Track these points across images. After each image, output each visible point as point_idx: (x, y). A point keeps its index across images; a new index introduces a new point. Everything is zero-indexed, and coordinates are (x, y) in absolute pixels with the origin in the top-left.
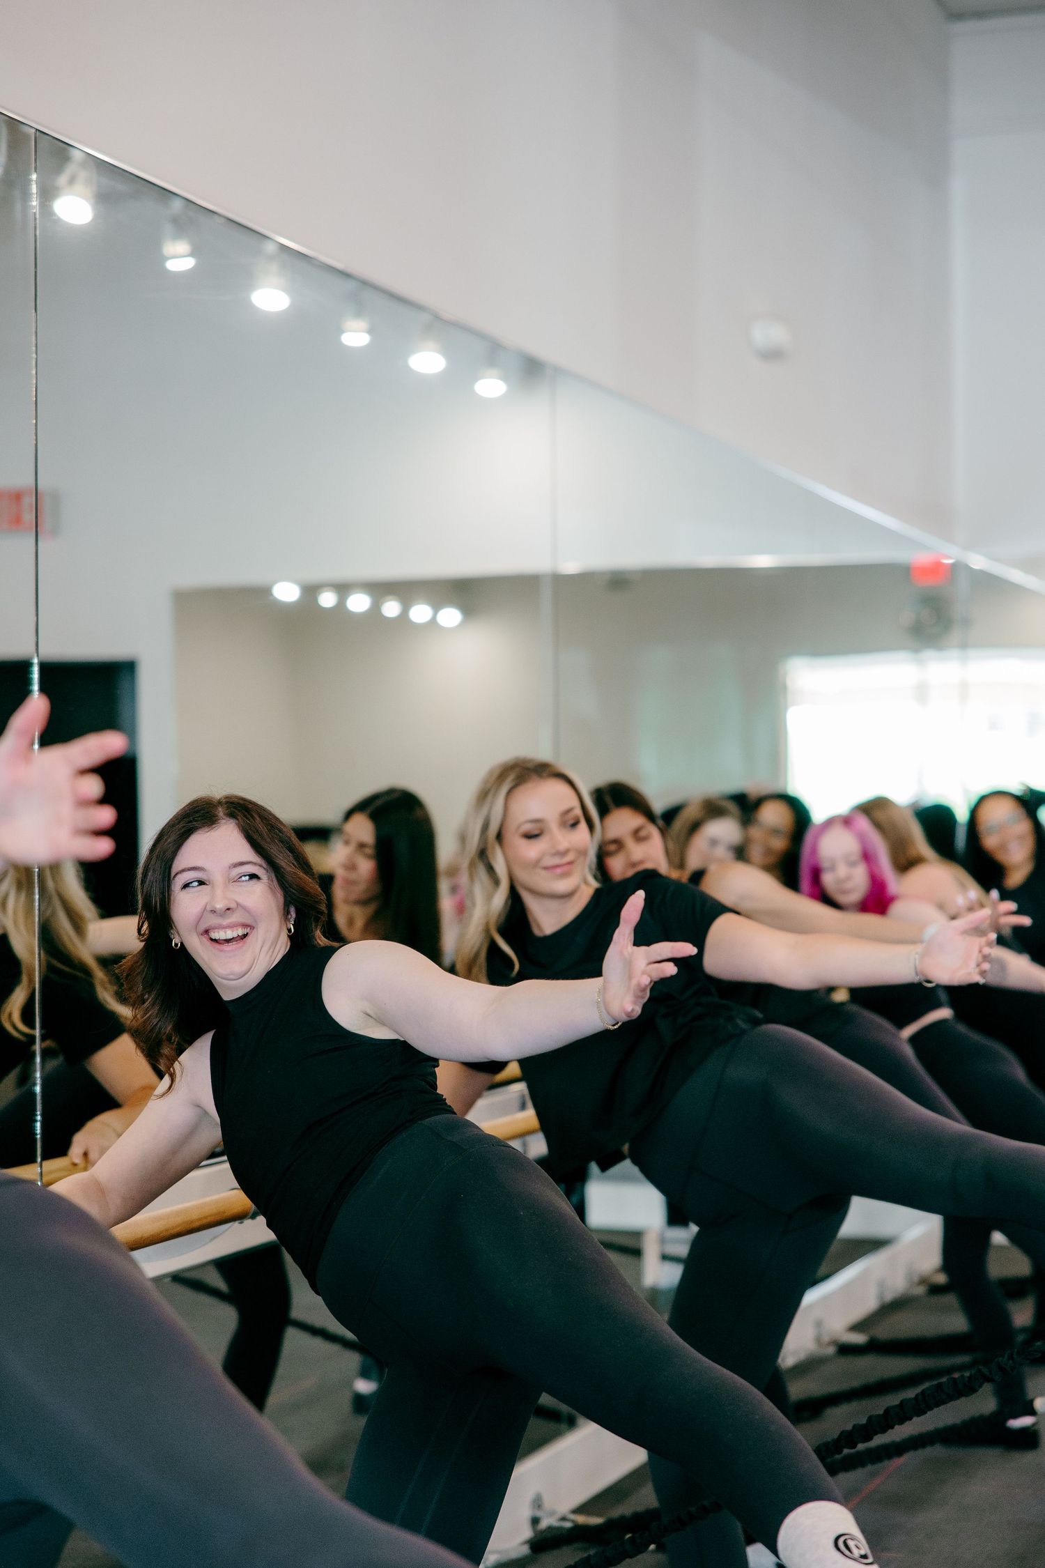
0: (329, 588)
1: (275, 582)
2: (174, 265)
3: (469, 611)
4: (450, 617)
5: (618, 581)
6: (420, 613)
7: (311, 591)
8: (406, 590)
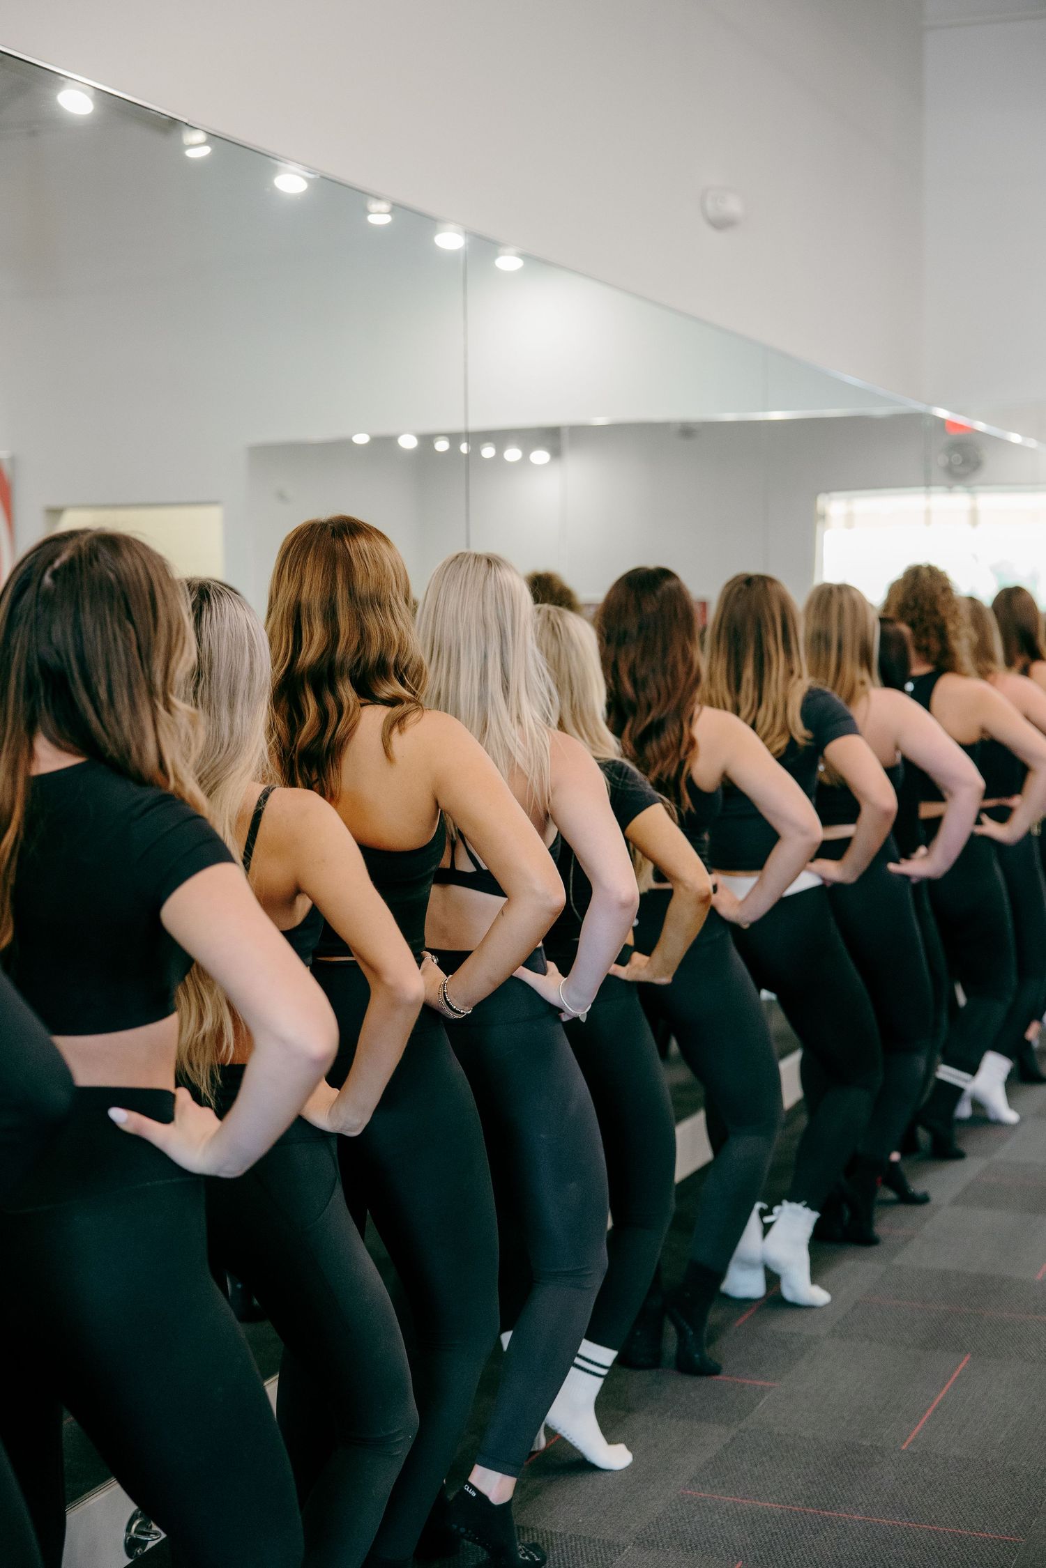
0: (443, 437)
1: (401, 434)
2: (191, 153)
3: (556, 453)
4: (540, 456)
5: (687, 431)
6: (513, 454)
7: (427, 440)
8: (500, 437)
